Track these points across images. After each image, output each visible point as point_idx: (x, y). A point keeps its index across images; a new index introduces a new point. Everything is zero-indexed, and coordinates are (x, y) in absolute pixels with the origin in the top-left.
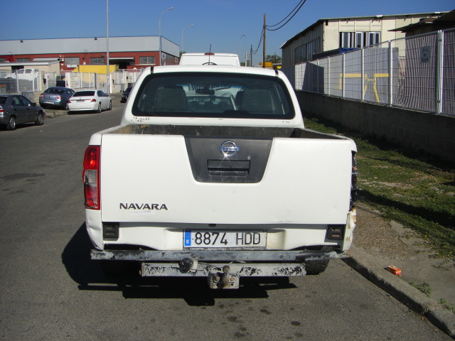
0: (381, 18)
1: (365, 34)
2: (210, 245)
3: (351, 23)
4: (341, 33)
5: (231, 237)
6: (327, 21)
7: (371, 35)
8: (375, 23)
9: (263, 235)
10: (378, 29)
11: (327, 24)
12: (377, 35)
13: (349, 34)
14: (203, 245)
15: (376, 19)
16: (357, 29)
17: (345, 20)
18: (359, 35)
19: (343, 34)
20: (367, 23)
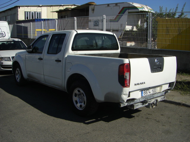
0: (41, 6)
1: (35, 12)
2: (147, 94)
3: (29, 8)
4: (25, 12)
5: (151, 90)
6: (19, 7)
7: (38, 13)
8: (39, 8)
9: (157, 88)
10: (40, 11)
11: (19, 8)
12: (40, 13)
13: (29, 12)
14: (146, 95)
15: (39, 6)
16: (32, 10)
17: (27, 6)
18: (33, 13)
19: (26, 12)
20: (36, 8)
